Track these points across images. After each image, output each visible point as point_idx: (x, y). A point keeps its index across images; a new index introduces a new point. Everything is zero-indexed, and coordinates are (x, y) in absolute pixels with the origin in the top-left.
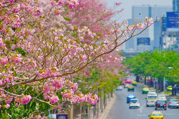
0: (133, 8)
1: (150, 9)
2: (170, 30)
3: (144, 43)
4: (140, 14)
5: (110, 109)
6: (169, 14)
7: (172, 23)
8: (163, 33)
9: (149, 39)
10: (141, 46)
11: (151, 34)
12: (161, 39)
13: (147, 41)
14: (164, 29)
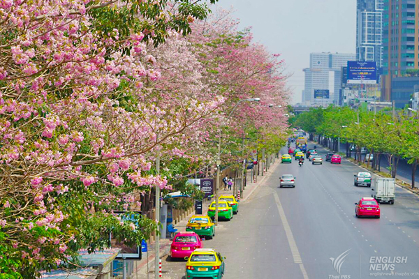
0: (311, 55)
1: (331, 56)
2: (351, 82)
3: (322, 96)
4: (319, 63)
5: (272, 172)
6: (350, 63)
7: (353, 73)
8: (344, 86)
9: (328, 91)
10: (318, 99)
11: (331, 86)
12: (341, 91)
13: (326, 93)
14: (344, 81)
